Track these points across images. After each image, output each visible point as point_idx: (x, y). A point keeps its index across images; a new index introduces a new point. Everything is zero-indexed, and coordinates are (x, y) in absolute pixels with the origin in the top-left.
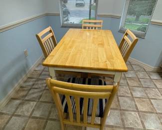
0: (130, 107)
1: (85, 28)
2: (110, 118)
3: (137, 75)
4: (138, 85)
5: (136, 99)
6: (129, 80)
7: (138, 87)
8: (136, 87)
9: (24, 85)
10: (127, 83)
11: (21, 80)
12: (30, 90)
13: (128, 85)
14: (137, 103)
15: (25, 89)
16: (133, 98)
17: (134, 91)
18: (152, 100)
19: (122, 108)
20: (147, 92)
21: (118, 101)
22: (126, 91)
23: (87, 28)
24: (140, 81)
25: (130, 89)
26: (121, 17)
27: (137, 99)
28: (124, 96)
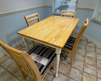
0: (77, 78)
1: (63, 16)
2: (58, 79)
3: (96, 56)
4: (93, 64)
5: (84, 74)
6: (87, 58)
7: (92, 65)
8: (90, 65)
9: (22, 44)
10: (85, 60)
11: (21, 41)
12: (23, 47)
13: (84, 61)
14: (84, 77)
15: (22, 46)
16: (83, 72)
17: (87, 67)
18: (99, 79)
19: (70, 76)
20: (98, 71)
21: (70, 70)
22: (81, 65)
23: (65, 16)
24: (96, 62)
25: (84, 65)
26: (94, 10)
27: (86, 74)
28: (76, 69)
